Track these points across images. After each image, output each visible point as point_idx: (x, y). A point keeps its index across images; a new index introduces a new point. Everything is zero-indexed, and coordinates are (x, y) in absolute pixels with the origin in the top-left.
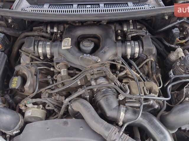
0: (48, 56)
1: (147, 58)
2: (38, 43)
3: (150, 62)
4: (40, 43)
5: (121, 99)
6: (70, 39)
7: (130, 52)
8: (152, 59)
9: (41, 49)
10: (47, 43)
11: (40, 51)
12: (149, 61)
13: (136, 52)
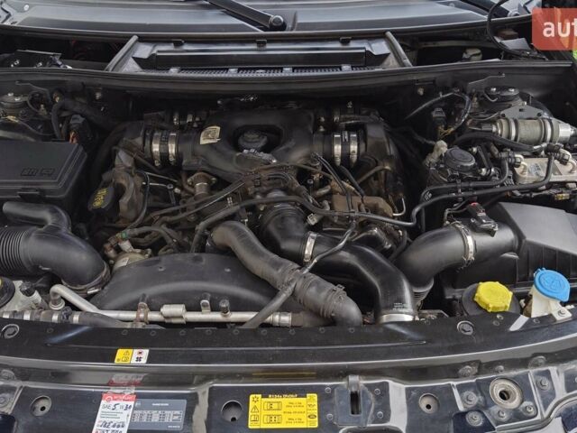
0: (172, 159)
1: (377, 165)
2: (152, 134)
3: (383, 173)
4: (156, 134)
5: (313, 223)
6: (219, 128)
7: (340, 151)
8: (387, 167)
9: (158, 145)
10: (172, 134)
11: (156, 148)
12: (381, 170)
13: (352, 150)
